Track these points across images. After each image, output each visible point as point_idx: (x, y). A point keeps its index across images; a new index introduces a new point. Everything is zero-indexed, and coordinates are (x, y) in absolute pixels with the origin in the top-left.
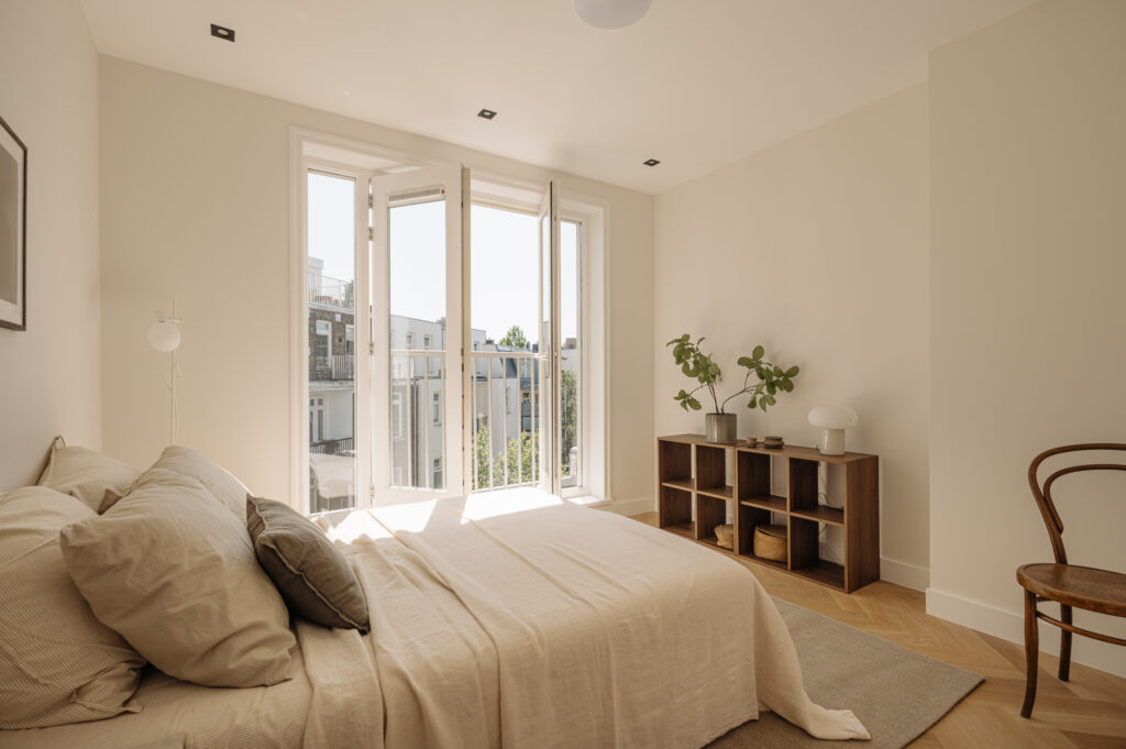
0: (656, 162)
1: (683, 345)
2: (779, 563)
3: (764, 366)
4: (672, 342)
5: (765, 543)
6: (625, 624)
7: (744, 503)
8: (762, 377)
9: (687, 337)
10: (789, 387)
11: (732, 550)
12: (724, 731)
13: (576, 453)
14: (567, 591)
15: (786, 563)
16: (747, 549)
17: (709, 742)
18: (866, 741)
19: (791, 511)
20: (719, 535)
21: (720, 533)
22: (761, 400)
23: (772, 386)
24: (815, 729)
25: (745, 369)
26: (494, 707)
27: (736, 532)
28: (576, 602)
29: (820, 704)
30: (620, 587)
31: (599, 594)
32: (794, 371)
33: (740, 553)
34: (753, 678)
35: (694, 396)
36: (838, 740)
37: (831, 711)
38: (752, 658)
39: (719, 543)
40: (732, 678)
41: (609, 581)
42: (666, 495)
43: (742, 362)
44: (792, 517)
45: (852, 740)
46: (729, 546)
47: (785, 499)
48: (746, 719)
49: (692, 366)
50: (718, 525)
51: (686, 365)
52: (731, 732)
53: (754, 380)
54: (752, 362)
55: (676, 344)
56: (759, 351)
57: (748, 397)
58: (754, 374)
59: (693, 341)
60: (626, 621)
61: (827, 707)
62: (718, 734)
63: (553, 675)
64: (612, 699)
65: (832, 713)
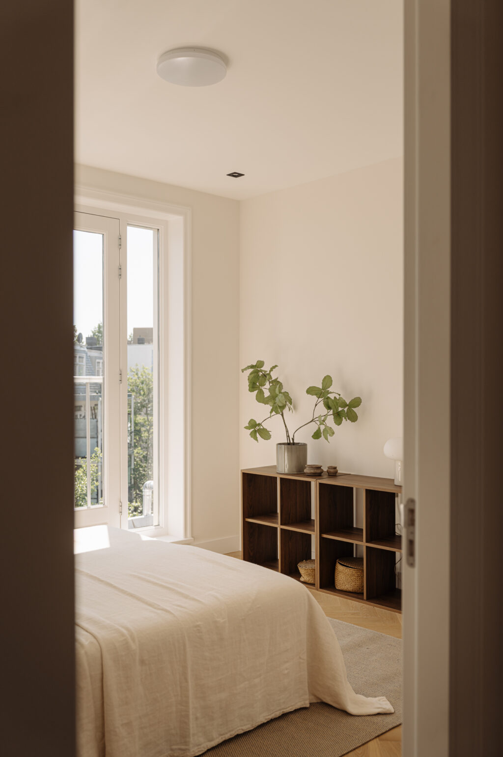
0: (240, 175)
1: (257, 372)
2: (355, 594)
3: (332, 396)
4: (245, 369)
5: (345, 576)
6: (198, 626)
7: (325, 536)
8: (329, 408)
9: (261, 364)
10: (353, 418)
11: (313, 585)
12: (278, 714)
13: (151, 488)
14: (150, 605)
15: (363, 593)
16: (327, 582)
17: (265, 721)
18: (390, 714)
19: (367, 541)
20: (302, 571)
21: (303, 568)
22: (324, 430)
23: (338, 417)
24: (352, 709)
25: (315, 398)
26: (98, 684)
27: (317, 566)
28: (159, 612)
29: (363, 695)
30: (194, 599)
31: (178, 606)
32: (357, 402)
33: (321, 588)
34: (305, 674)
35: (265, 425)
36: (369, 715)
37: (369, 698)
38: (305, 657)
39: (302, 579)
40: (286, 672)
41: (186, 597)
42: (249, 530)
43: (311, 391)
44: (367, 547)
45: (379, 714)
46: (312, 582)
47: (362, 530)
48: (298, 706)
49: (267, 394)
50: (301, 560)
51: (261, 392)
52: (284, 716)
53: (322, 410)
54: (320, 392)
55: (251, 370)
56: (328, 380)
57: (314, 427)
58: (321, 405)
59: (266, 368)
60: (199, 623)
61: (367, 696)
62: (273, 716)
63: (142, 662)
64: (187, 681)
65: (370, 699)
